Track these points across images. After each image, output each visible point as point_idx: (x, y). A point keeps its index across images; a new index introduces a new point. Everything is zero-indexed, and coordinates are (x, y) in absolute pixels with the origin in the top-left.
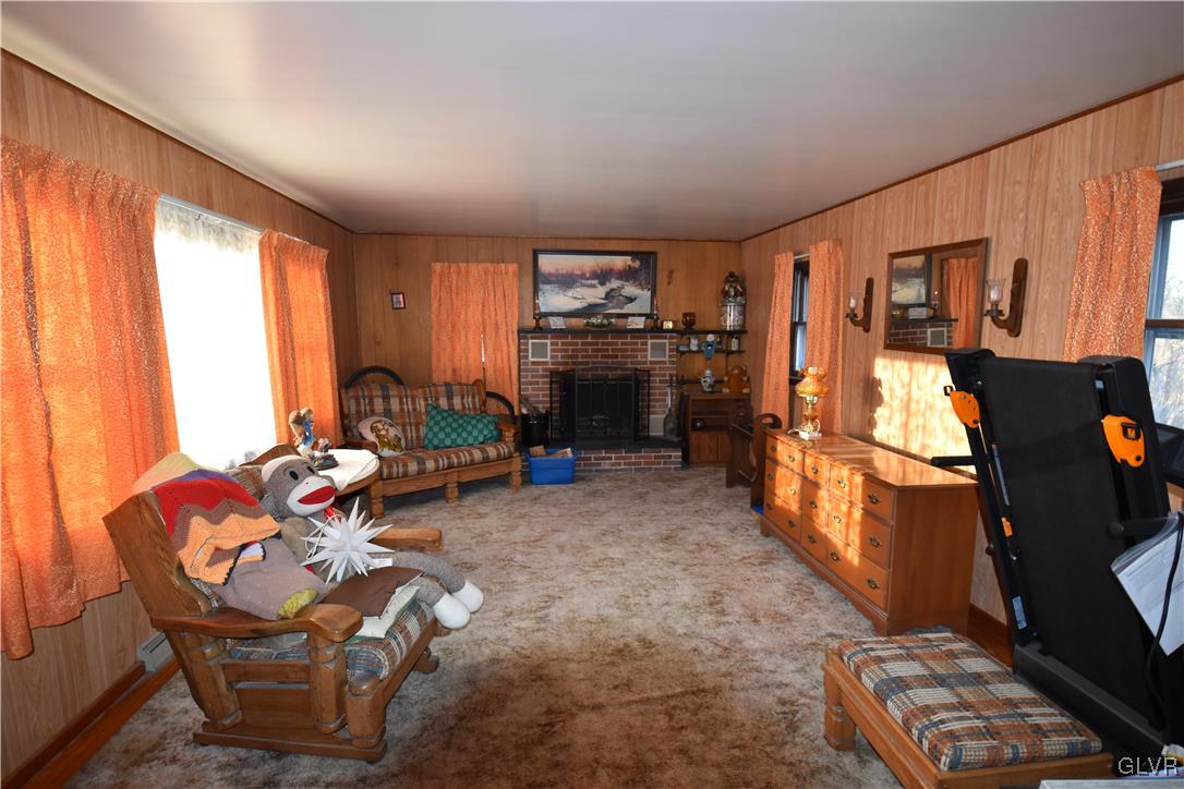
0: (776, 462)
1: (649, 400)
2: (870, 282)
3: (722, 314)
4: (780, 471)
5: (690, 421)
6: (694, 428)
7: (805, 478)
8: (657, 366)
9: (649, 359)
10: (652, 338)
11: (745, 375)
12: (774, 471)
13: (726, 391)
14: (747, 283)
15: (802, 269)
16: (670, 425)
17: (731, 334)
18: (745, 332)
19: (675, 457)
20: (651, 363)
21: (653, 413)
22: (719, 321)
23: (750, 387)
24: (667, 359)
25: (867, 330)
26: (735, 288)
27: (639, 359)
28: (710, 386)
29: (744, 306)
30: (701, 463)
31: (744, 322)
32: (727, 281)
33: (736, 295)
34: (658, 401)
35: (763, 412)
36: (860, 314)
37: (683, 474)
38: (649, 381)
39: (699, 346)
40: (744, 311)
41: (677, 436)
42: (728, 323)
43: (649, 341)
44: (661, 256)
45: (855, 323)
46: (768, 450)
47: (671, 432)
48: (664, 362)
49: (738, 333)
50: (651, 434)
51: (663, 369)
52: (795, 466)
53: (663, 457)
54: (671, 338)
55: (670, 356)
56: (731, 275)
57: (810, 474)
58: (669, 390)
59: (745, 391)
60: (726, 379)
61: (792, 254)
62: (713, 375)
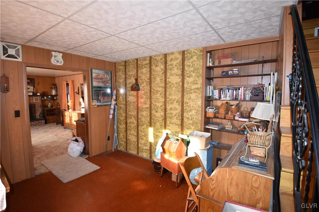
0: (65, 116)
1: (35, 111)
2: (78, 87)
3: (51, 92)
4: (66, 117)
5: (46, 114)
6: (47, 115)
7: (70, 117)
8: (37, 103)
9: (34, 101)
10: (35, 97)
11: (58, 104)
12: (65, 117)
13: (54, 107)
14: (57, 86)
15: (68, 84)
16: (41, 116)
17: (54, 96)
18: (58, 95)
19: (43, 122)
20: (35, 102)
21: (36, 113)
22: (51, 93)
23: (60, 106)
24: (39, 101)
25: (79, 95)
26: (54, 87)
27: (31, 102)
28: (50, 106)
29: (57, 90)
30: (50, 123)
31: (57, 93)
32: (52, 85)
33: (55, 88)
34: (37, 110)
35: (63, 109)
36: (77, 92)
37: (46, 125)
38: (35, 107)
39: (47, 98)
40: (57, 91)
41: (43, 118)
42: (53, 94)
43: (34, 98)
44: (35, 80)
45: (77, 94)
46: (64, 114)
47: (42, 117)
48: (38, 102)
49: (56, 96)
50: (36, 118)
51: (38, 104)
52: (68, 115)
53: (40, 122)
54: (40, 97)
55: (40, 101)
56: (53, 84)
57: (71, 116)
58: (40, 108)
59: (59, 107)
60: (54, 105)
61: (65, 82)
62: (51, 104)
